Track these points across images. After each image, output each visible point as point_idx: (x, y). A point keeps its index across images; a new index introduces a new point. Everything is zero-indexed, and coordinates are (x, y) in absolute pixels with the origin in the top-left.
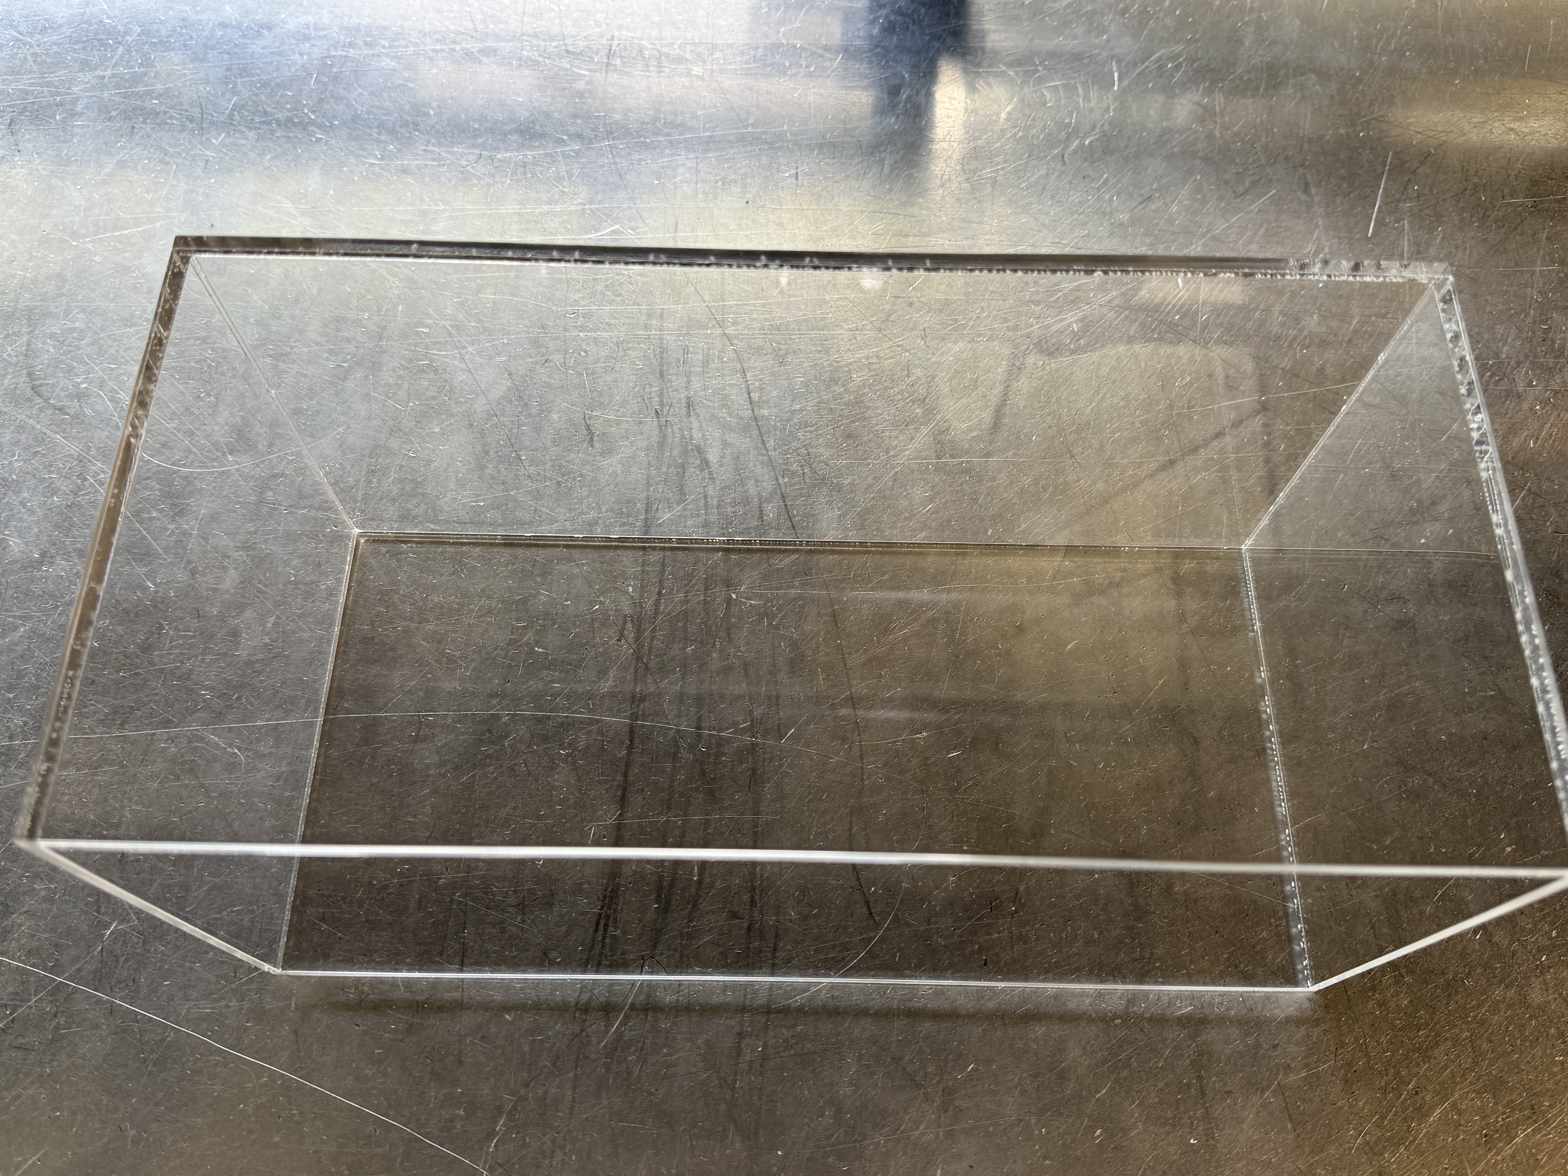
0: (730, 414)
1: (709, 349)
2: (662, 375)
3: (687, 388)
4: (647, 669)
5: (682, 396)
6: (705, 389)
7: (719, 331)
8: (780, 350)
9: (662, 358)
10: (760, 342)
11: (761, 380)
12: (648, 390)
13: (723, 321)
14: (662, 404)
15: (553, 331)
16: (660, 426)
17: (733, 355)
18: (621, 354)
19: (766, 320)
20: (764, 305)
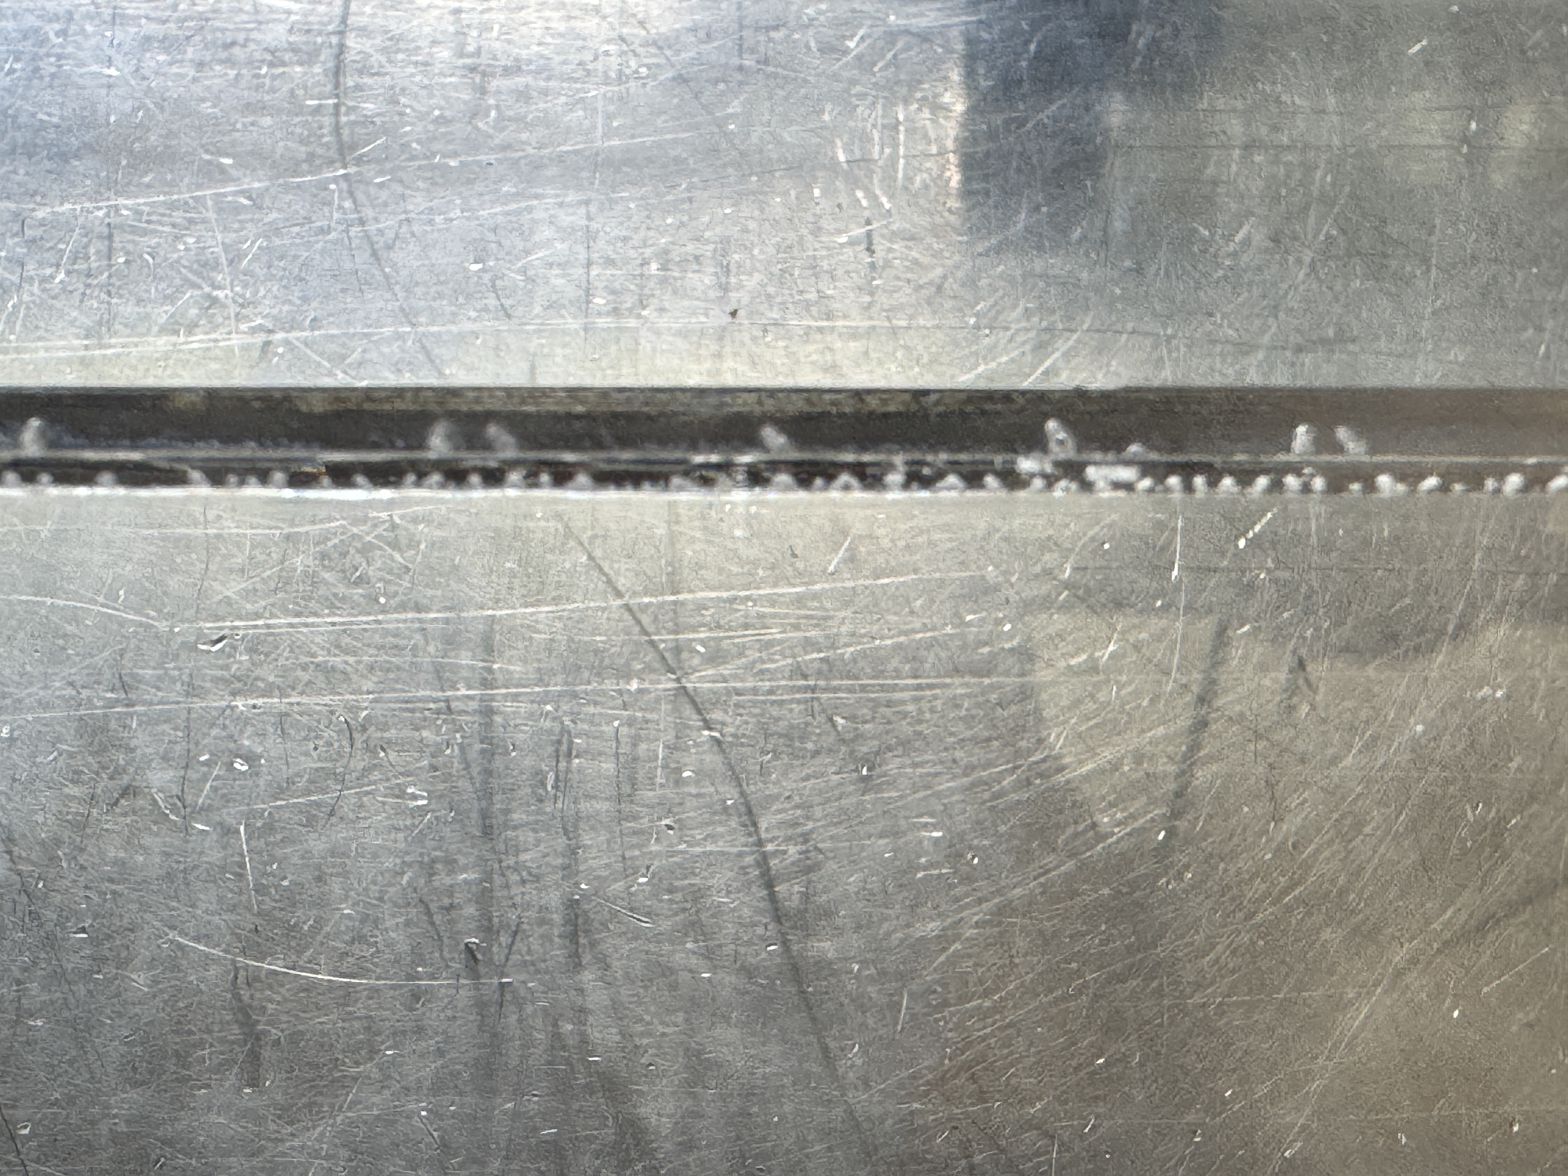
0: (709, 955)
1: (635, 741)
2: (487, 831)
3: (569, 871)
5: (554, 898)
6: (629, 871)
7: (667, 683)
8: (859, 737)
9: (488, 773)
10: (795, 714)
11: (806, 838)
12: (443, 880)
13: (677, 650)
14: (488, 930)
15: (151, 694)
16: (480, 1005)
17: (713, 760)
18: (359, 763)
19: (809, 645)
20: (799, 601)
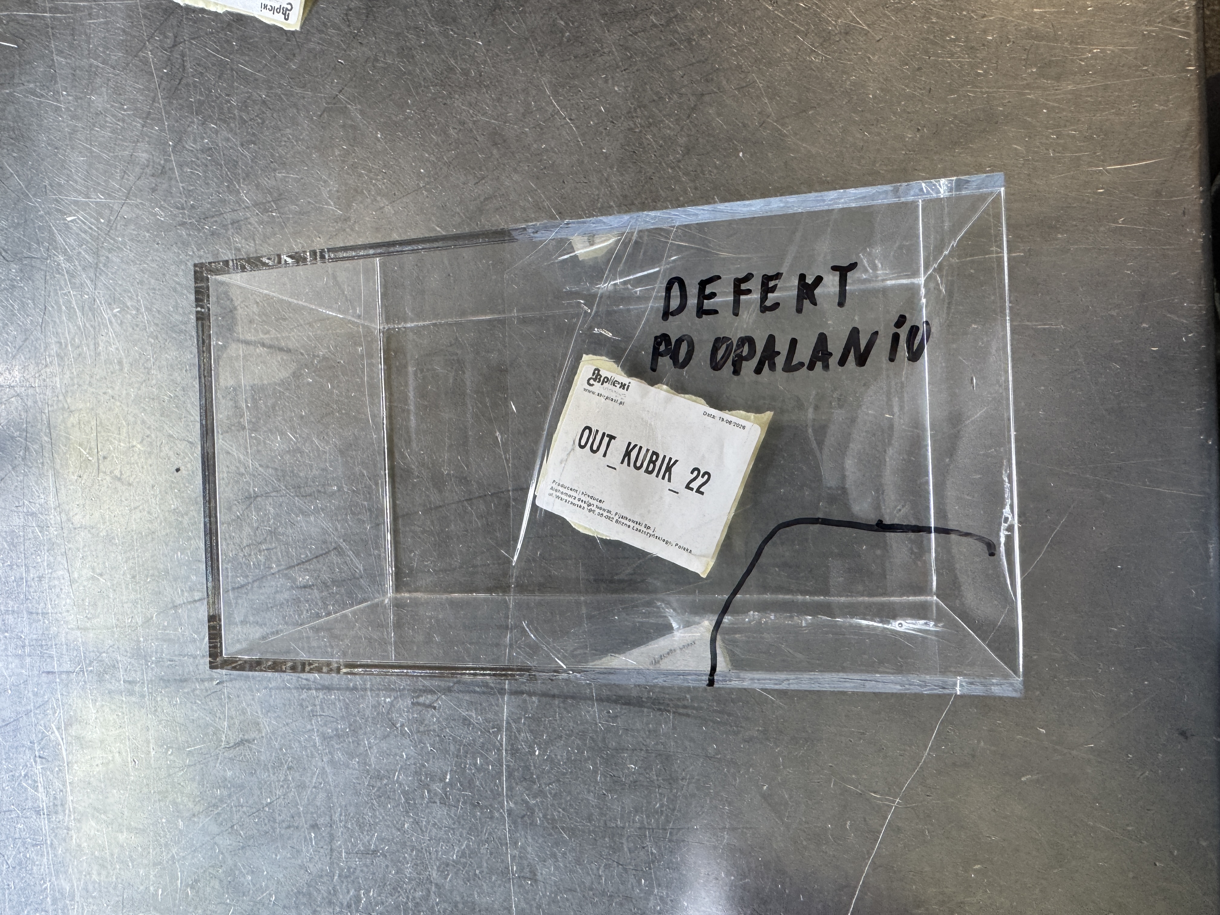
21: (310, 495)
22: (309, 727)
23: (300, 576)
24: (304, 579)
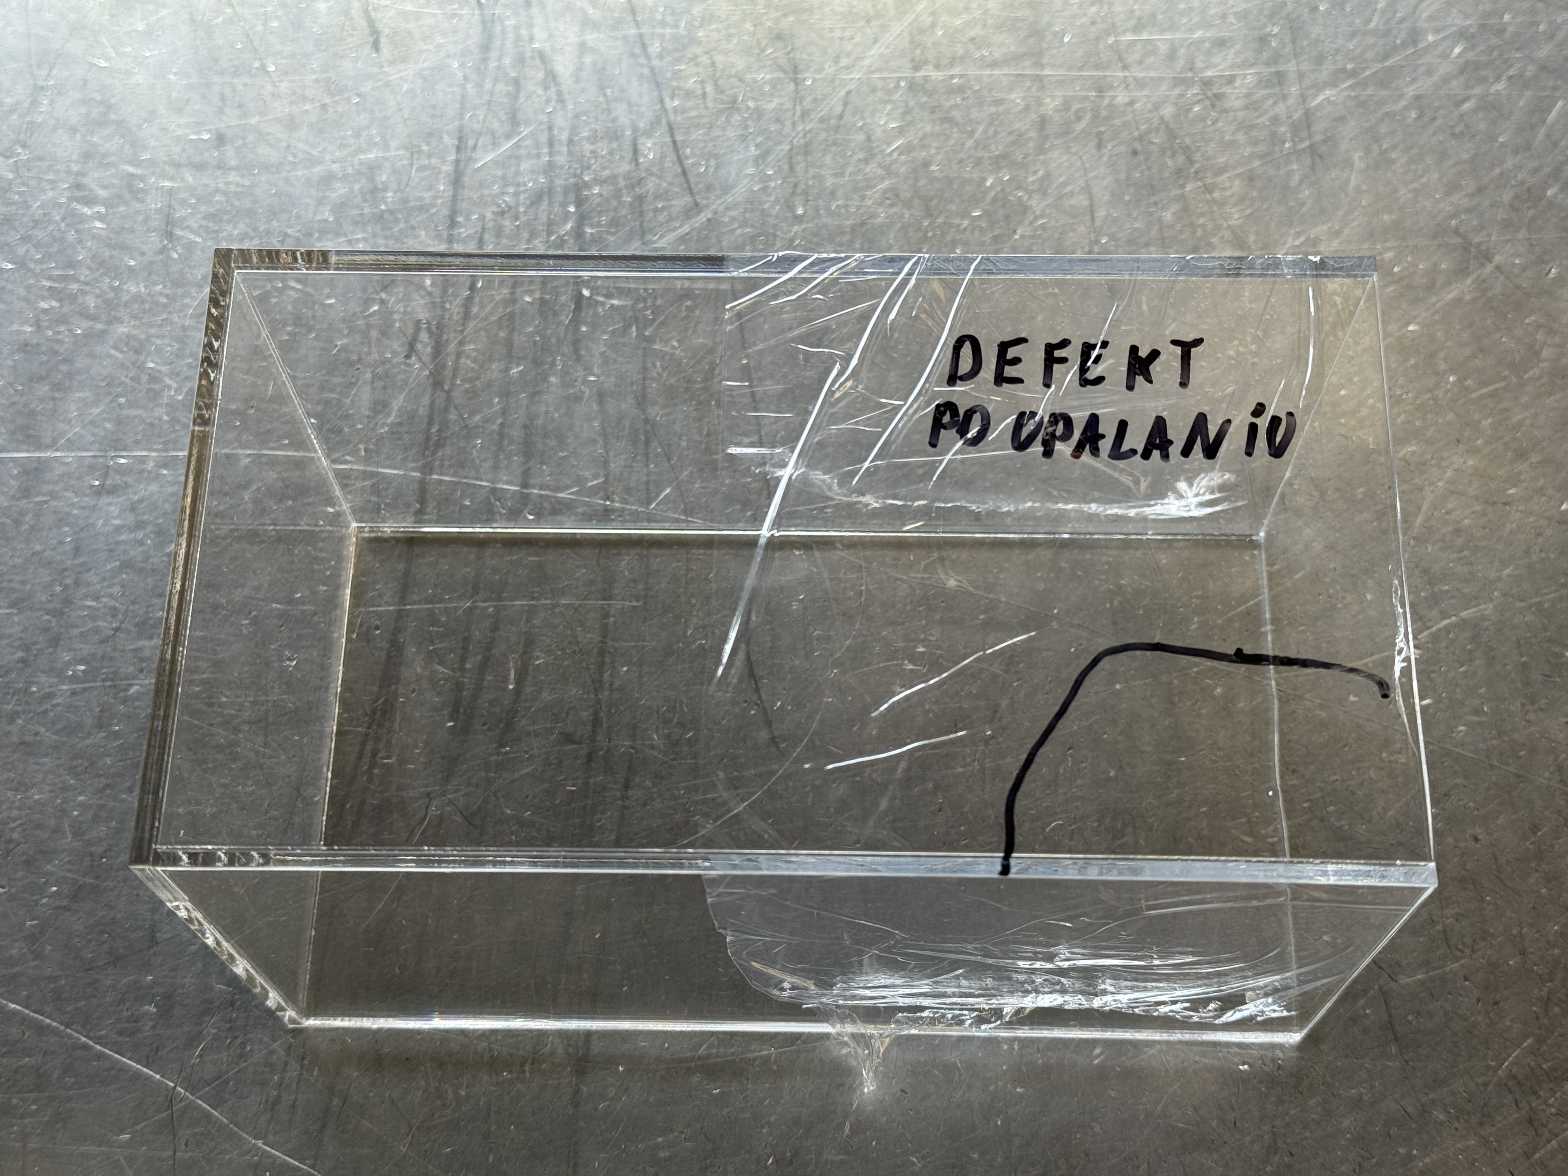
4: (449, 399)
21: (791, 169)
22: (393, 144)
23: (654, 144)
24: (650, 149)
